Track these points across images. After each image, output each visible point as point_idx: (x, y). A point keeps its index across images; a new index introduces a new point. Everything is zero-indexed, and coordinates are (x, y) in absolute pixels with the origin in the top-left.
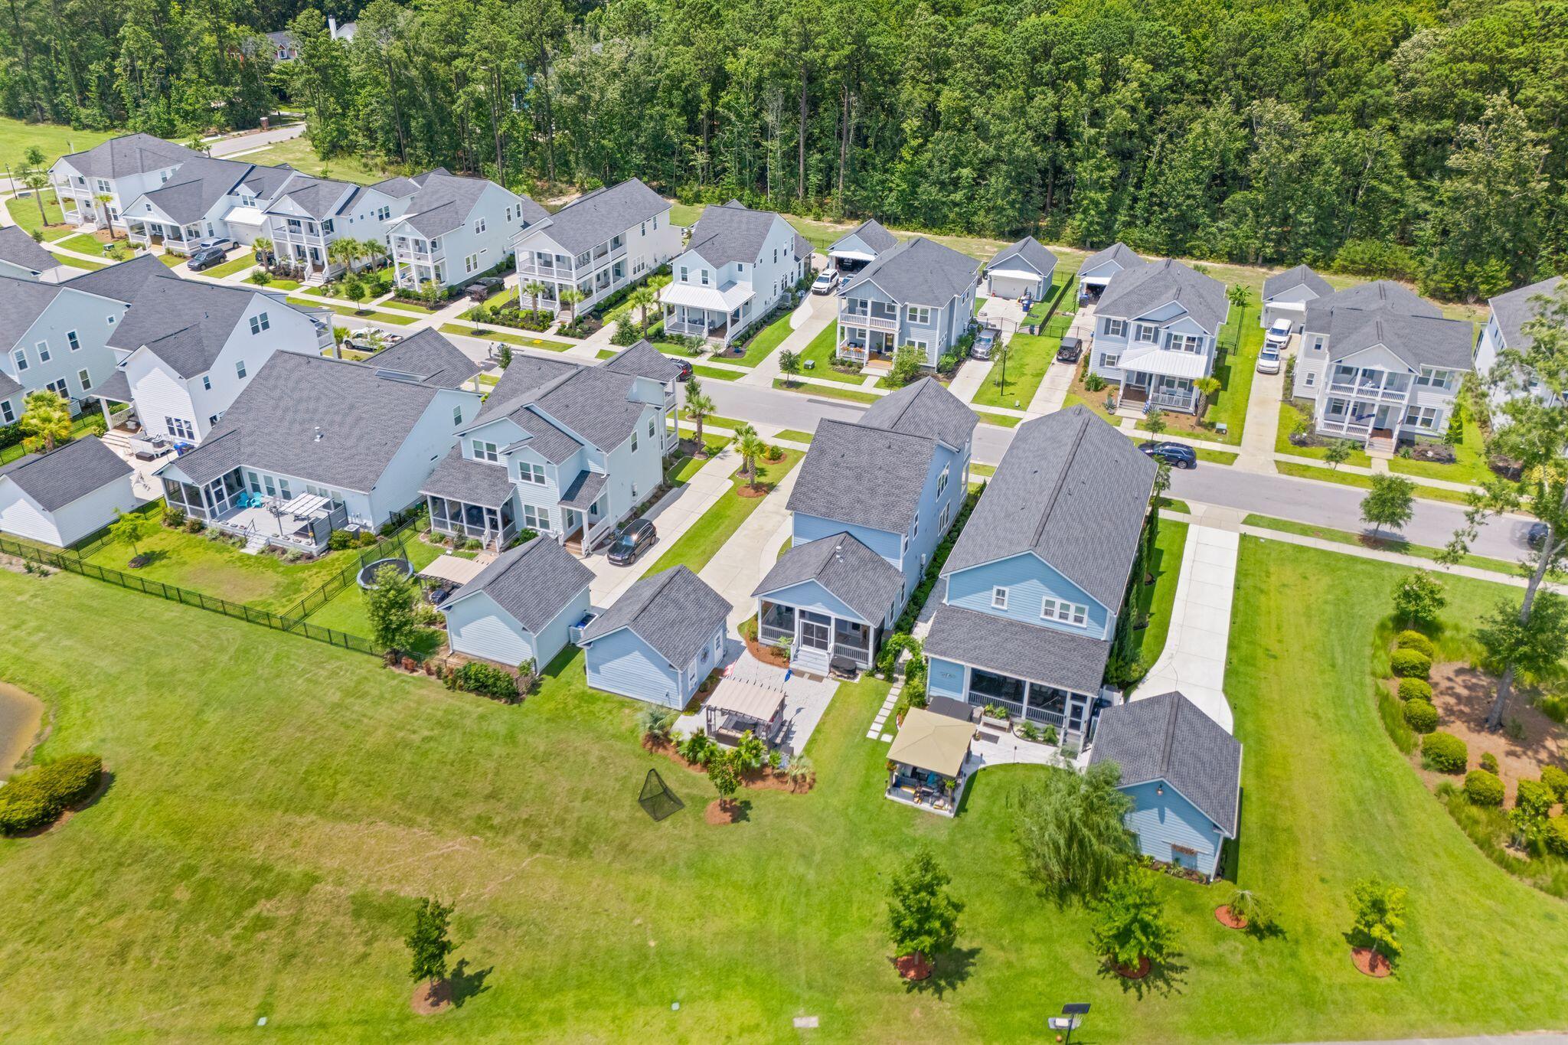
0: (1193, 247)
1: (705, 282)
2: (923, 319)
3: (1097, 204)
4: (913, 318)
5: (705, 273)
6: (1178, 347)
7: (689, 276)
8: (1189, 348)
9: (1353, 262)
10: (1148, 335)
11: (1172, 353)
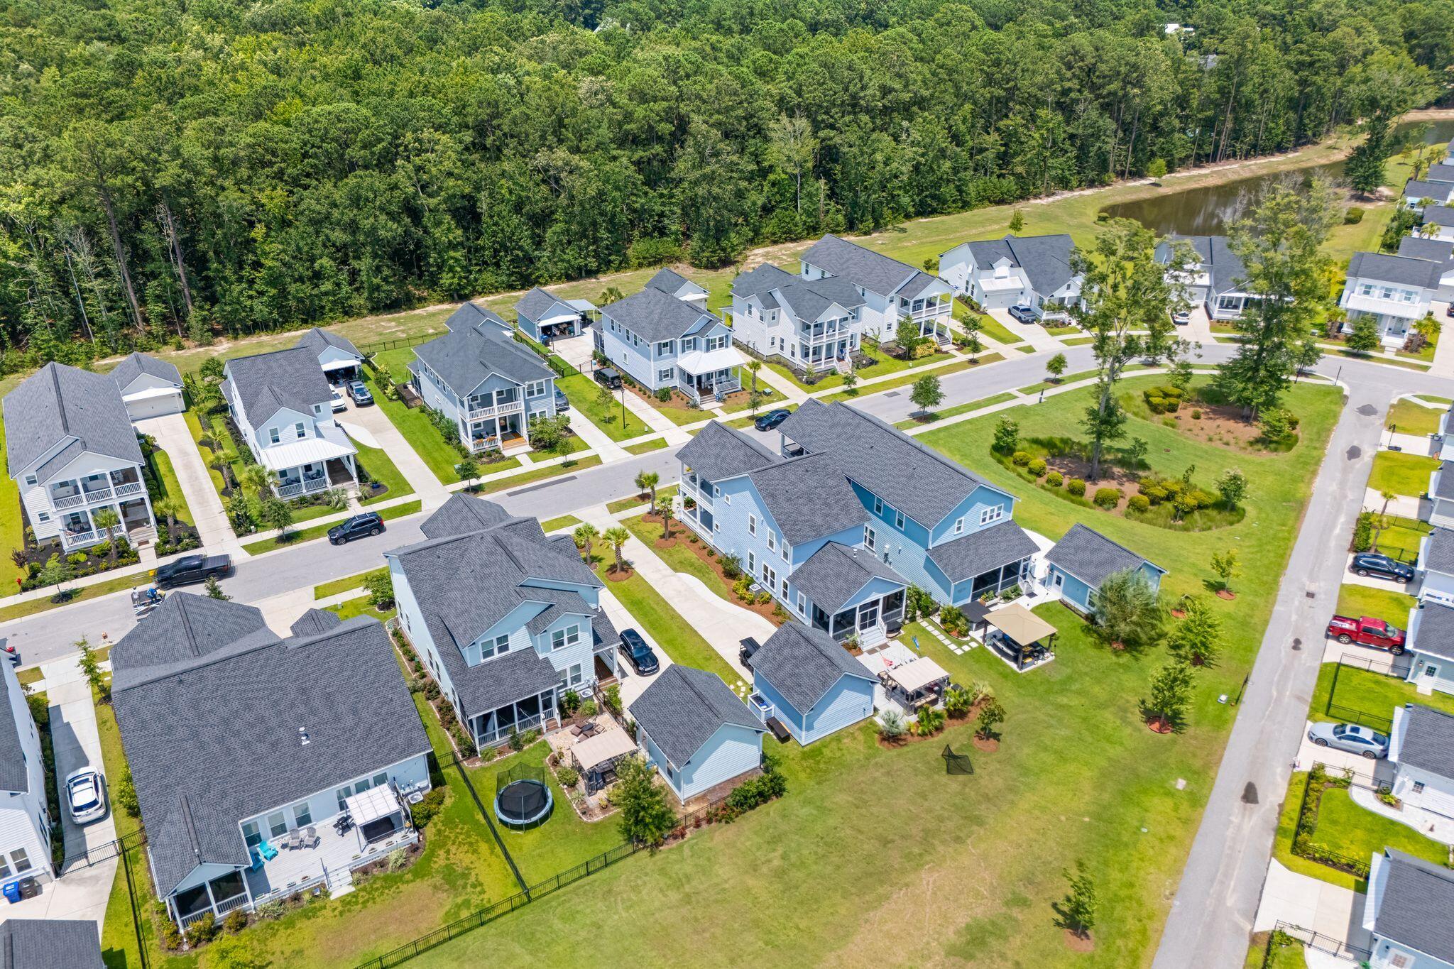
0: (538, 277)
1: (301, 435)
2: (540, 391)
3: (456, 260)
4: (531, 393)
5: (300, 426)
6: (714, 347)
7: (280, 436)
8: (721, 345)
9: (644, 258)
10: (690, 345)
11: (713, 353)
